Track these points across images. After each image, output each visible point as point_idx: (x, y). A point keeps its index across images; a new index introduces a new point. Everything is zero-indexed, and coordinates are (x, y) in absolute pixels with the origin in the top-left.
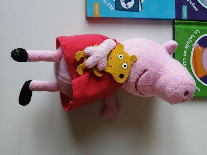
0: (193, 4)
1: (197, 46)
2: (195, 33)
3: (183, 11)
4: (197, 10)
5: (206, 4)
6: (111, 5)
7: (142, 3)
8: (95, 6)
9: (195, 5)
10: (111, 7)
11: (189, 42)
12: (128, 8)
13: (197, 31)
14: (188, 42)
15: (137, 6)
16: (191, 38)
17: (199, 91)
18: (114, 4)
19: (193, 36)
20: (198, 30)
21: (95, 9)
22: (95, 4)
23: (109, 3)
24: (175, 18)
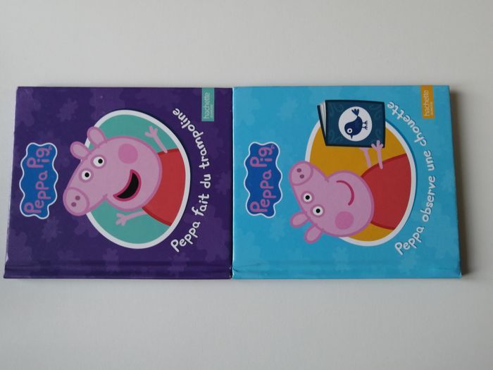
0: (187, 124)
3: (212, 106)
4: (176, 112)
5: (151, 127)
6: (393, 114)
8: (432, 109)
9: (182, 123)
10: (394, 108)
12: (353, 108)
18: (387, 117)
21: (431, 103)
22: (432, 114)
23: (398, 118)
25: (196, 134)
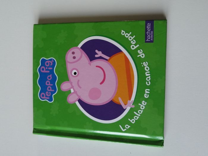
1: (125, 105)
2: (128, 126)
11: (140, 112)
13: (126, 129)
14: (142, 111)
16: (136, 118)
17: (123, 31)
19: (131, 121)
20: (123, 130)
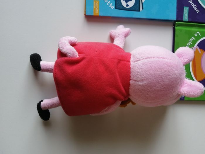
0: (194, 6)
1: (197, 49)
2: (196, 35)
3: (184, 13)
4: (198, 11)
6: (112, 4)
7: (143, 2)
8: (95, 4)
9: (196, 7)
10: (111, 6)
11: (189, 44)
12: (129, 7)
15: (138, 5)
16: (191, 40)
18: (115, 2)
19: (194, 38)
20: (198, 32)
21: (95, 7)
22: (95, 2)
23: (110, 1)
24: (176, 19)
25: (191, 2)
